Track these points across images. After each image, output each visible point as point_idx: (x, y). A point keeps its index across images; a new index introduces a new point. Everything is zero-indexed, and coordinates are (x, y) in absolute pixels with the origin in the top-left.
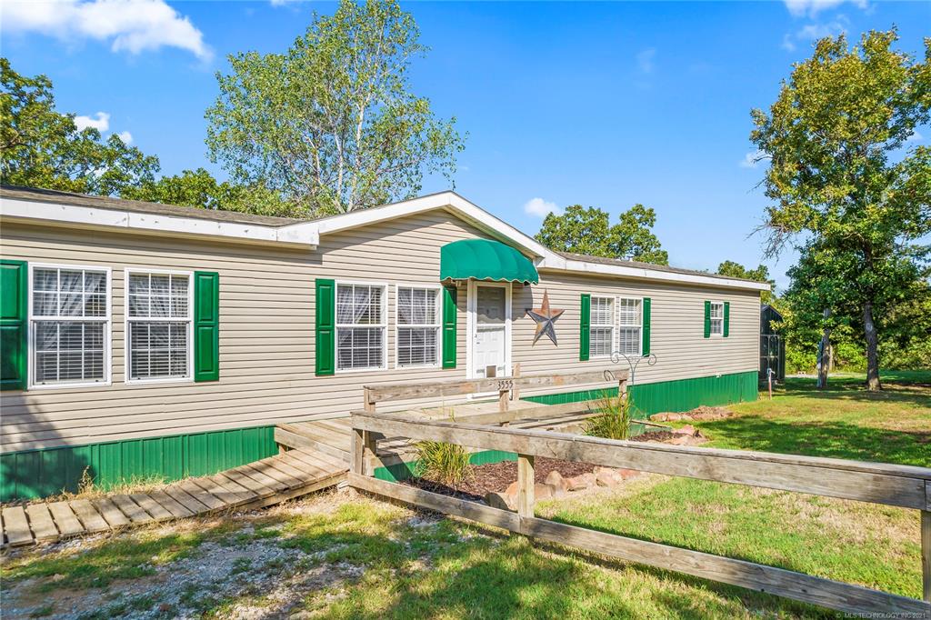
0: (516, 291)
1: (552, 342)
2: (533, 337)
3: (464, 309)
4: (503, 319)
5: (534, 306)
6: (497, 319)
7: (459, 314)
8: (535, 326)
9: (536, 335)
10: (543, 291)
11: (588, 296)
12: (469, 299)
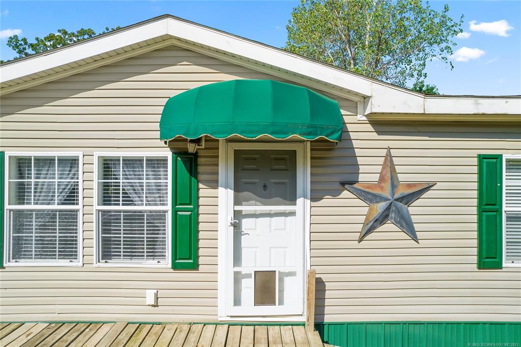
0: (318, 154)
1: (403, 235)
2: (359, 227)
3: (214, 184)
4: (292, 199)
5: (362, 178)
6: (279, 199)
7: (204, 191)
8: (365, 210)
9: (365, 224)
10: (384, 153)
11: (499, 157)
12: (221, 169)
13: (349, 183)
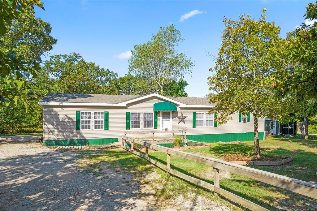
1: (183, 123)
3: (160, 116)
6: (168, 118)
8: (179, 120)
10: (181, 112)
11: (195, 113)
13: (177, 116)
